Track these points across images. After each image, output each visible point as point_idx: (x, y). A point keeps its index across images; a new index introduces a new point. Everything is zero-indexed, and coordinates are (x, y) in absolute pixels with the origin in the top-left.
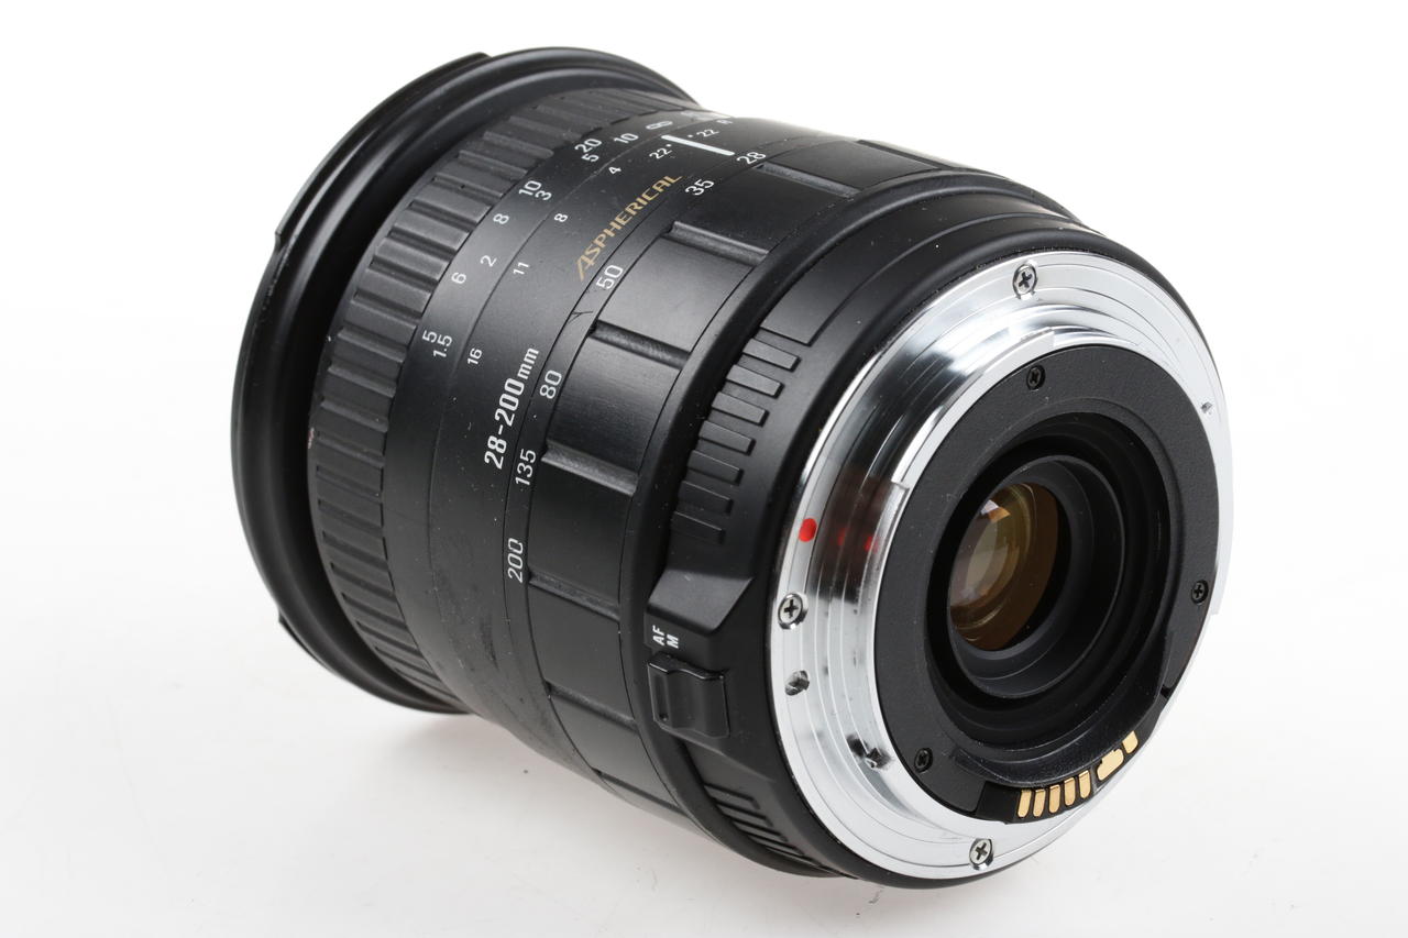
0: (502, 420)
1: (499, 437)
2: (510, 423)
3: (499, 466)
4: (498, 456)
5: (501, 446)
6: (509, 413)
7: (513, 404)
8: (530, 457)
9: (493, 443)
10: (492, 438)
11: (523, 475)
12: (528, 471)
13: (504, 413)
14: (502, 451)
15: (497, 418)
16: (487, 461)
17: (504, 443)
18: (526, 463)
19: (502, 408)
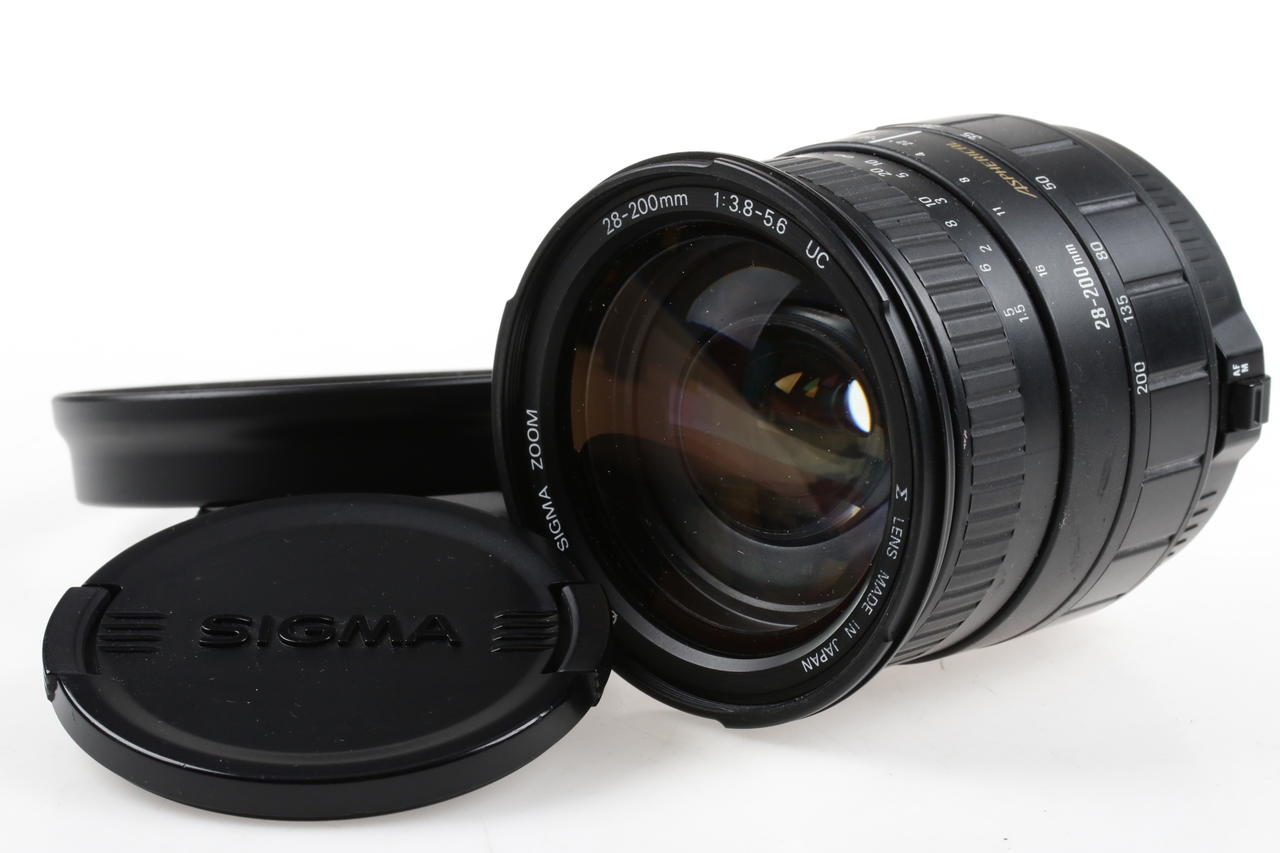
0: (1092, 296)
1: (1096, 308)
2: (1097, 295)
3: (1108, 326)
4: (1103, 320)
5: (1101, 313)
6: (1091, 288)
7: (1090, 282)
8: (1124, 300)
9: (1095, 314)
10: (1093, 311)
11: (1127, 315)
12: (1128, 310)
13: (1088, 291)
14: (1104, 315)
15: (1087, 297)
16: (1098, 328)
17: (1102, 309)
18: (1124, 305)
19: (1087, 289)
